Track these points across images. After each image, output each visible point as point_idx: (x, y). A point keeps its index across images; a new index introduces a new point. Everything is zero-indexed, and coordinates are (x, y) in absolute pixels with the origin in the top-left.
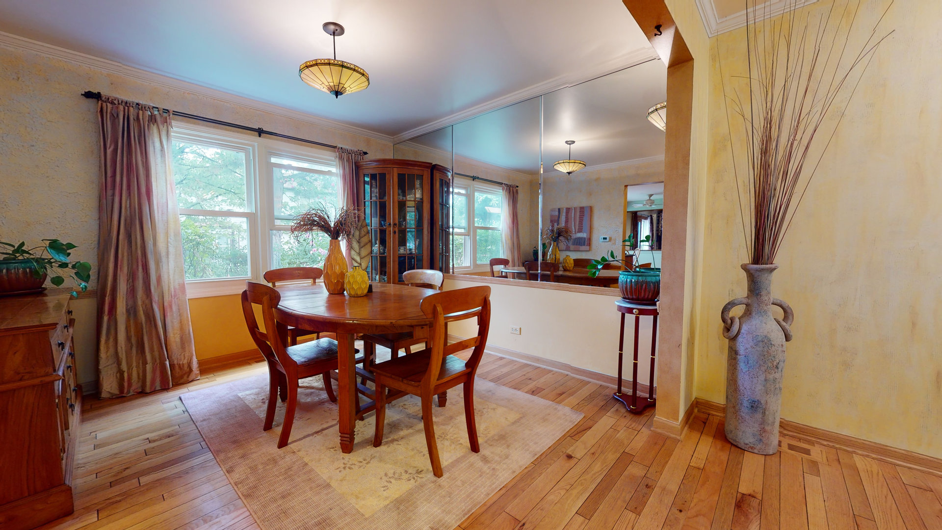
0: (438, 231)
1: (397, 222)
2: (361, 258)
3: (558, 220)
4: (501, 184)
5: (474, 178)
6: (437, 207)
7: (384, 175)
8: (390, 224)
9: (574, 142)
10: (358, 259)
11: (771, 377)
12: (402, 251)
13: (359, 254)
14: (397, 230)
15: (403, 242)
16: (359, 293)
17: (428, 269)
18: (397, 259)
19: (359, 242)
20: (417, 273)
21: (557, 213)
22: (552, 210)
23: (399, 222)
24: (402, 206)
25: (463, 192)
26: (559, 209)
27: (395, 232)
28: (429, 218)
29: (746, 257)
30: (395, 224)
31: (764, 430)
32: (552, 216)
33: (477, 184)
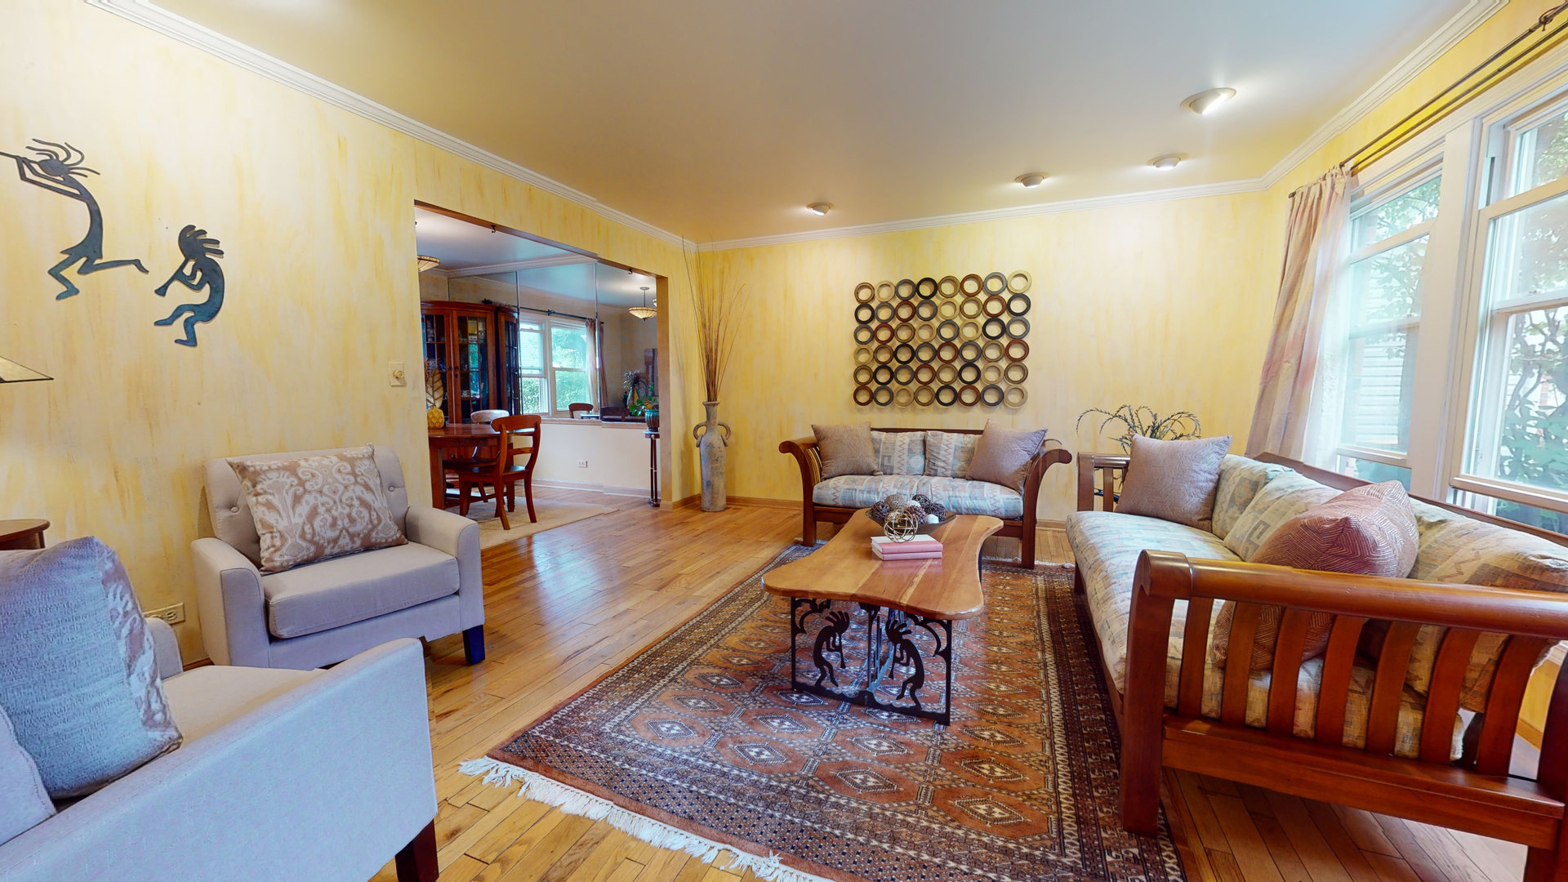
0: (505, 374)
1: (458, 365)
2: (434, 400)
3: (653, 362)
4: (585, 318)
5: (549, 313)
6: (504, 350)
7: (442, 317)
8: (451, 367)
9: (648, 288)
10: (432, 400)
11: (714, 466)
12: (465, 395)
13: (433, 396)
14: (458, 373)
15: (466, 385)
16: (437, 426)
17: (495, 409)
18: (460, 403)
19: (433, 387)
20: (485, 413)
21: (651, 355)
22: (646, 351)
23: (460, 365)
24: (464, 349)
25: (536, 328)
26: (654, 350)
27: (456, 376)
28: (495, 360)
29: (705, 399)
30: (456, 368)
31: (713, 498)
32: (646, 357)
33: (552, 319)
